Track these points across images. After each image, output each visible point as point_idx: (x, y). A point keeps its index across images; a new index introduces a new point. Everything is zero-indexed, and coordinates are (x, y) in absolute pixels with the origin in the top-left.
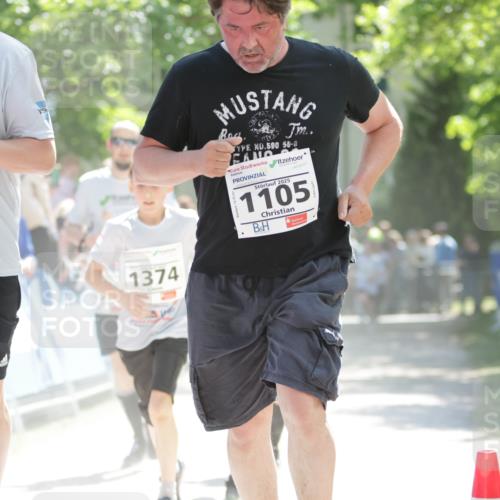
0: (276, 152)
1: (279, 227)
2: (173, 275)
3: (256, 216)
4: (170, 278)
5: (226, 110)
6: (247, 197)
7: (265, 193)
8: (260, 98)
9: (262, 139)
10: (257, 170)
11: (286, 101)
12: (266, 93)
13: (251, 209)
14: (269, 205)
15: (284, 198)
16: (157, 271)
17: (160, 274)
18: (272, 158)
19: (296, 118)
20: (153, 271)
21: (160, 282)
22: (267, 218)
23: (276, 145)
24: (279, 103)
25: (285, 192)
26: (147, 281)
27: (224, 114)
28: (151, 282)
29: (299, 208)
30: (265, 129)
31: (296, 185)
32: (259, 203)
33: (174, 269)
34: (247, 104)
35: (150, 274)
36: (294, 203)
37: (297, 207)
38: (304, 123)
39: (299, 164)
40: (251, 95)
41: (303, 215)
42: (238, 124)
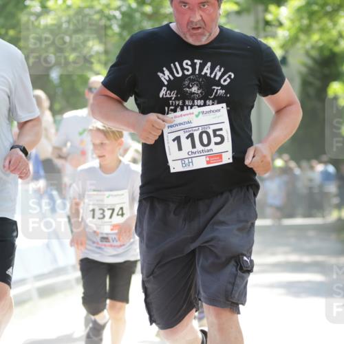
1: (200, 163)
2: (120, 213)
3: (183, 154)
4: (118, 215)
5: (167, 72)
6: (178, 139)
7: (191, 136)
8: (193, 65)
9: (191, 97)
10: (185, 119)
11: (212, 69)
12: (198, 62)
13: (180, 148)
14: (194, 146)
15: (205, 141)
16: (109, 209)
17: (111, 211)
18: (196, 110)
19: (218, 83)
20: (106, 209)
21: (111, 217)
22: (192, 155)
23: (202, 102)
24: (206, 70)
25: (206, 136)
26: (102, 216)
27: (165, 76)
28: (104, 217)
29: (216, 149)
30: (195, 89)
31: (215, 131)
32: (186, 143)
33: (122, 208)
34: (183, 69)
35: (104, 211)
36: (212, 146)
38: (223, 87)
39: (217, 116)
40: (187, 63)
41: (219, 156)
42: (175, 84)
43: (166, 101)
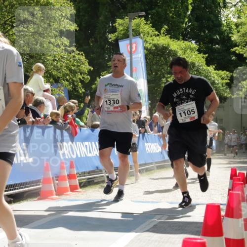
0: (187, 102)
1: (188, 120)
3: (183, 118)
5: (175, 94)
6: (181, 114)
7: (184, 112)
8: (183, 90)
9: (183, 100)
10: (183, 107)
11: (189, 90)
12: (184, 89)
13: (181, 116)
14: (185, 115)
15: (189, 113)
18: (185, 104)
19: (191, 94)
22: (185, 118)
23: (186, 101)
24: (187, 91)
25: (189, 112)
27: (175, 95)
29: (193, 116)
30: (184, 97)
31: (192, 110)
32: (183, 115)
34: (180, 92)
36: (191, 115)
37: (192, 115)
38: (193, 95)
39: (192, 105)
40: (181, 90)
41: (194, 117)
42: (178, 97)
43: (176, 102)
